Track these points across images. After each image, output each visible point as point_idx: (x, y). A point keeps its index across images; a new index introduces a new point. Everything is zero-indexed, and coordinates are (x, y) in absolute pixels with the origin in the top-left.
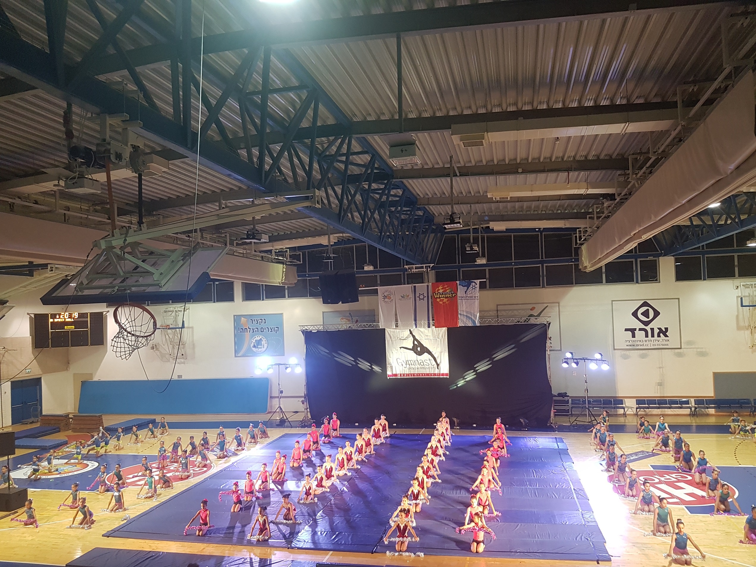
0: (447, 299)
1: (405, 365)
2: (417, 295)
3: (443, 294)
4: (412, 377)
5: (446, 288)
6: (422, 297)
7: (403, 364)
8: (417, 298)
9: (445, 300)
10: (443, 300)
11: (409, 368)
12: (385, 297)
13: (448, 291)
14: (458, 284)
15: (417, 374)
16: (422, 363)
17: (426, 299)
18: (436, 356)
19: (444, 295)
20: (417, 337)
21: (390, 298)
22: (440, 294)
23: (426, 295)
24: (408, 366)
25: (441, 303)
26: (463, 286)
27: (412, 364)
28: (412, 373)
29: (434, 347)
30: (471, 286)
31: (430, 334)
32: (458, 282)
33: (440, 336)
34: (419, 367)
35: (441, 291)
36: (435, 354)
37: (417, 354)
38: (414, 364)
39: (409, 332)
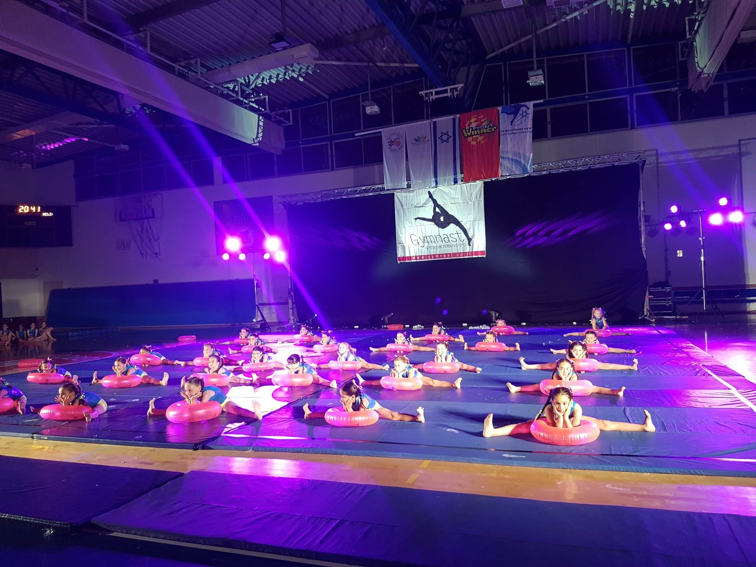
0: (483, 137)
1: (422, 244)
2: (439, 135)
3: (476, 129)
4: (433, 259)
5: (481, 119)
6: (445, 137)
8: (438, 139)
9: (480, 138)
10: (477, 138)
13: (484, 124)
14: (500, 112)
15: (439, 255)
16: (446, 239)
17: (451, 140)
18: (466, 227)
19: (479, 131)
20: (439, 202)
21: (399, 144)
23: (451, 134)
24: (426, 244)
25: (474, 143)
26: (508, 114)
27: (433, 240)
28: (432, 254)
29: (464, 215)
31: (458, 196)
32: (500, 108)
33: (474, 196)
34: (442, 244)
35: (474, 125)
36: (466, 224)
37: (439, 227)
38: (436, 241)
39: (428, 196)
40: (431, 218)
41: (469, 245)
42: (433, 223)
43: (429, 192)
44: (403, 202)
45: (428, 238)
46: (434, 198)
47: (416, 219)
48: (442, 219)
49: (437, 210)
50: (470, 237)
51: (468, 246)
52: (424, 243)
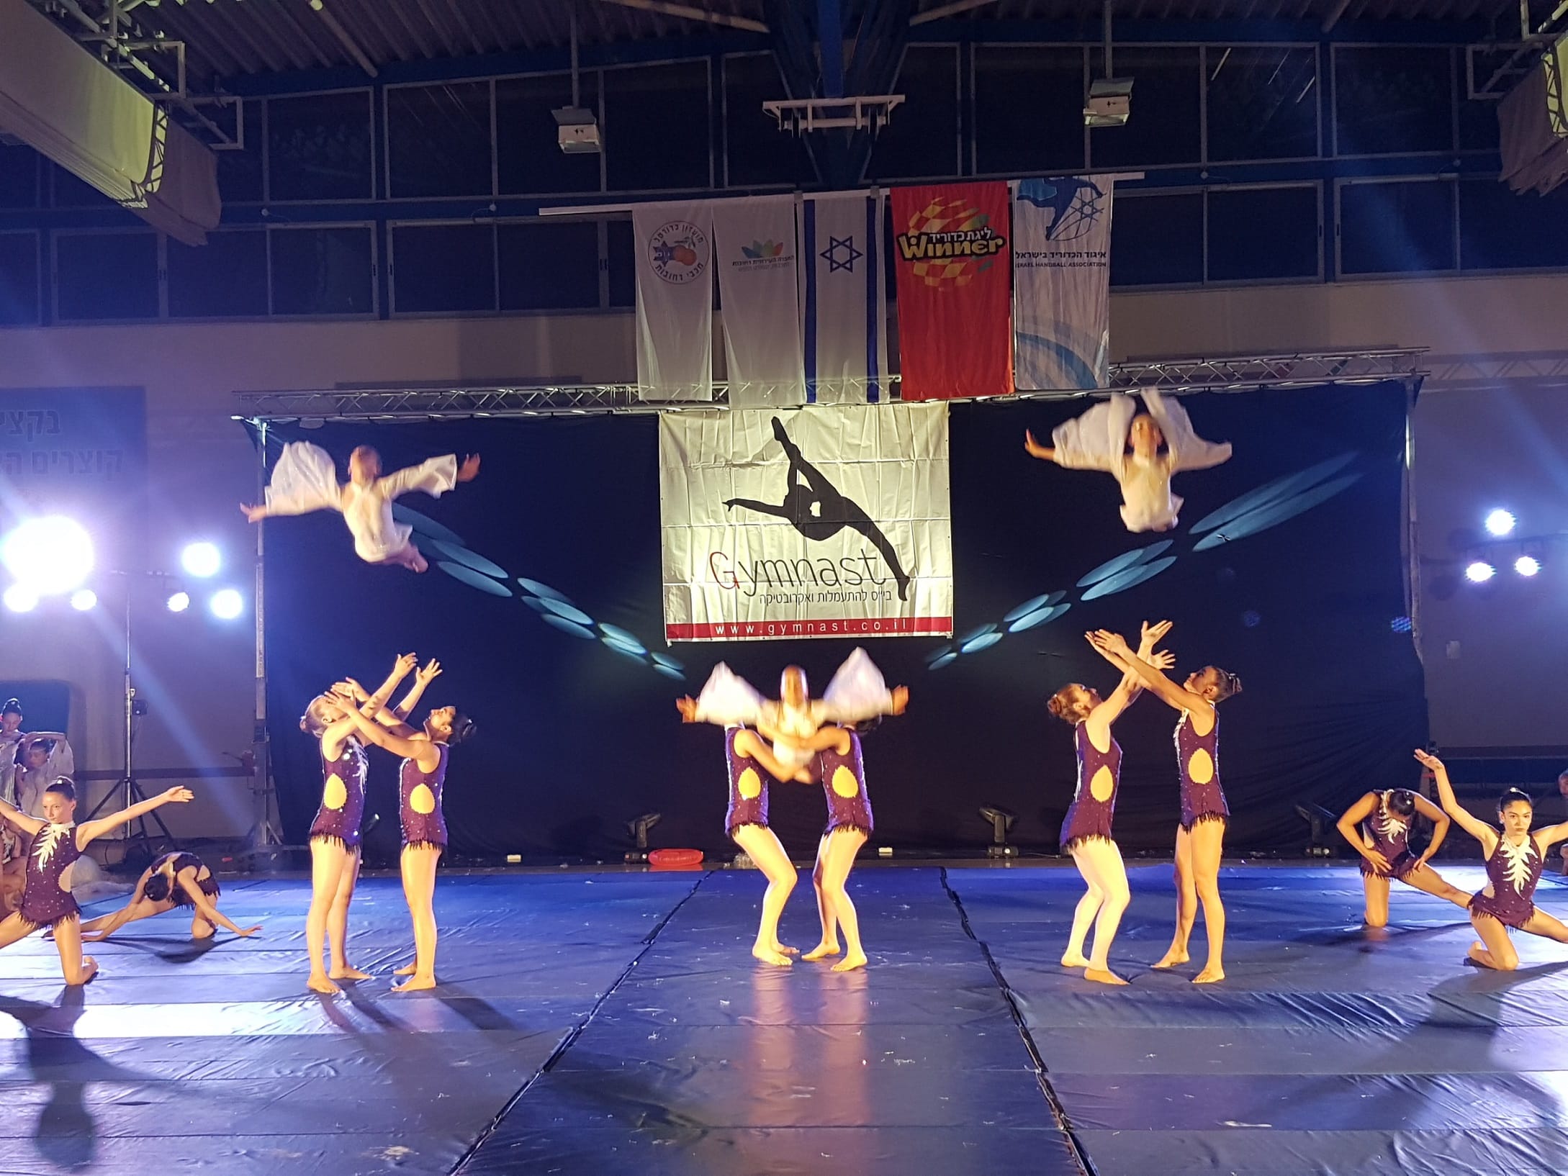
0: (958, 267)
1: (747, 585)
2: (821, 245)
3: (941, 241)
4: (783, 637)
5: (956, 210)
6: (841, 254)
7: (741, 576)
8: (818, 259)
9: (954, 269)
10: (945, 267)
11: (770, 599)
12: (665, 253)
13: (965, 227)
14: (1015, 194)
15: (805, 623)
16: (829, 575)
17: (860, 264)
19: (948, 246)
20: (806, 456)
21: (689, 258)
22: (930, 240)
23: (860, 245)
24: (762, 588)
25: (930, 281)
26: (1037, 203)
27: (785, 576)
28: (782, 619)
29: (887, 502)
30: (1076, 203)
31: (868, 440)
32: (1014, 184)
34: (814, 589)
35: (935, 226)
36: (893, 529)
37: (804, 534)
38: (794, 577)
39: (770, 431)
40: (781, 504)
41: (903, 597)
42: (786, 521)
43: (775, 421)
44: (688, 447)
45: (768, 565)
46: (793, 441)
47: (730, 504)
48: (815, 509)
49: (802, 480)
50: (906, 573)
51: (899, 601)
52: (755, 582)
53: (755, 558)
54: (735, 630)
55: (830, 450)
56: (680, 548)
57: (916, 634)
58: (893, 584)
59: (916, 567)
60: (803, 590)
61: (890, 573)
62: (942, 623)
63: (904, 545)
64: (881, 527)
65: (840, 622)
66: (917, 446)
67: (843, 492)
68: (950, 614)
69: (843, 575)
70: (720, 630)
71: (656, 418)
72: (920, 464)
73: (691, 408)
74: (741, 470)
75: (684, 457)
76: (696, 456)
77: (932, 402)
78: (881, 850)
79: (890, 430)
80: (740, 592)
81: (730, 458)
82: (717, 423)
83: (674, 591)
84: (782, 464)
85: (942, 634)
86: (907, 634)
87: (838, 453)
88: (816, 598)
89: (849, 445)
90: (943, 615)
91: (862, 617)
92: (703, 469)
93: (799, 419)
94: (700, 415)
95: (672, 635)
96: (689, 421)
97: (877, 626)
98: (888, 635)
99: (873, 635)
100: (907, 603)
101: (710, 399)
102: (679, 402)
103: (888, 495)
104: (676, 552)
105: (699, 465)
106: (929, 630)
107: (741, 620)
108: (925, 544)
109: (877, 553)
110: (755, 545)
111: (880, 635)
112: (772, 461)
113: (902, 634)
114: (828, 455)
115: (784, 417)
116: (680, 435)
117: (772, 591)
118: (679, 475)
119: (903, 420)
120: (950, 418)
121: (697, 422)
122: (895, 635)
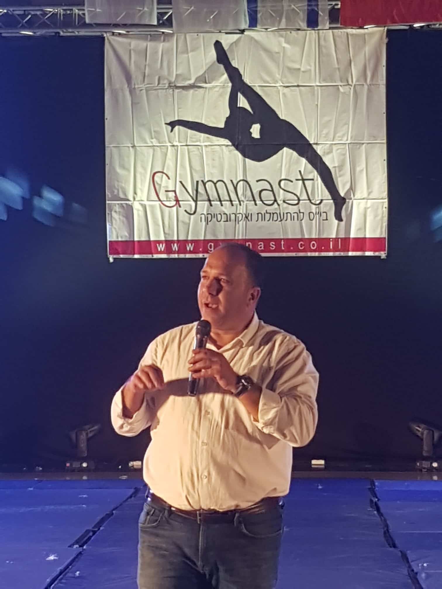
1: (188, 204)
7: (182, 195)
16: (267, 195)
18: (330, 162)
20: (247, 80)
24: (203, 207)
27: (224, 196)
28: (221, 237)
29: (326, 125)
31: (309, 65)
36: (330, 152)
37: (245, 155)
38: (233, 196)
39: (213, 54)
40: (222, 125)
41: (339, 217)
42: (227, 142)
43: (218, 45)
44: (132, 68)
45: (209, 185)
46: (234, 64)
47: (173, 124)
48: (256, 131)
49: (243, 102)
50: (342, 194)
51: (336, 222)
52: (196, 201)
53: (197, 178)
54: (175, 247)
55: (269, 73)
56: (123, 167)
57: (350, 254)
58: (329, 203)
59: (352, 189)
60: (242, 210)
61: (327, 194)
62: (376, 243)
63: (341, 167)
64: (319, 150)
65: (278, 241)
66: (355, 71)
67: (282, 116)
68: (385, 235)
69: (281, 195)
70: (161, 247)
71: (102, 39)
72: (358, 88)
73: (135, 31)
74: (184, 92)
75: (128, 78)
76: (141, 78)
77: (370, 29)
78: (314, 462)
79: (329, 55)
80: (182, 210)
81: (173, 80)
82: (161, 46)
83: (117, 208)
84: (223, 87)
85: (377, 254)
86: (342, 254)
87: (278, 76)
88: (255, 217)
89: (290, 69)
90: (377, 235)
91: (299, 237)
92: (147, 91)
93: (241, 43)
94: (144, 38)
95: (114, 251)
96: (134, 43)
97: (314, 245)
98: (324, 254)
99: (309, 254)
100: (343, 223)
101: (155, 23)
102: (125, 26)
103: (326, 119)
104: (119, 170)
105: (143, 87)
106: (364, 250)
107: (182, 238)
108: (361, 166)
109: (315, 174)
110: (197, 166)
111: (317, 254)
112: (213, 84)
113: (337, 254)
114: (268, 79)
115: (226, 41)
116: (125, 58)
117: (213, 210)
118: (124, 96)
119: (342, 47)
120: (387, 44)
121: (143, 44)
122: (331, 254)
